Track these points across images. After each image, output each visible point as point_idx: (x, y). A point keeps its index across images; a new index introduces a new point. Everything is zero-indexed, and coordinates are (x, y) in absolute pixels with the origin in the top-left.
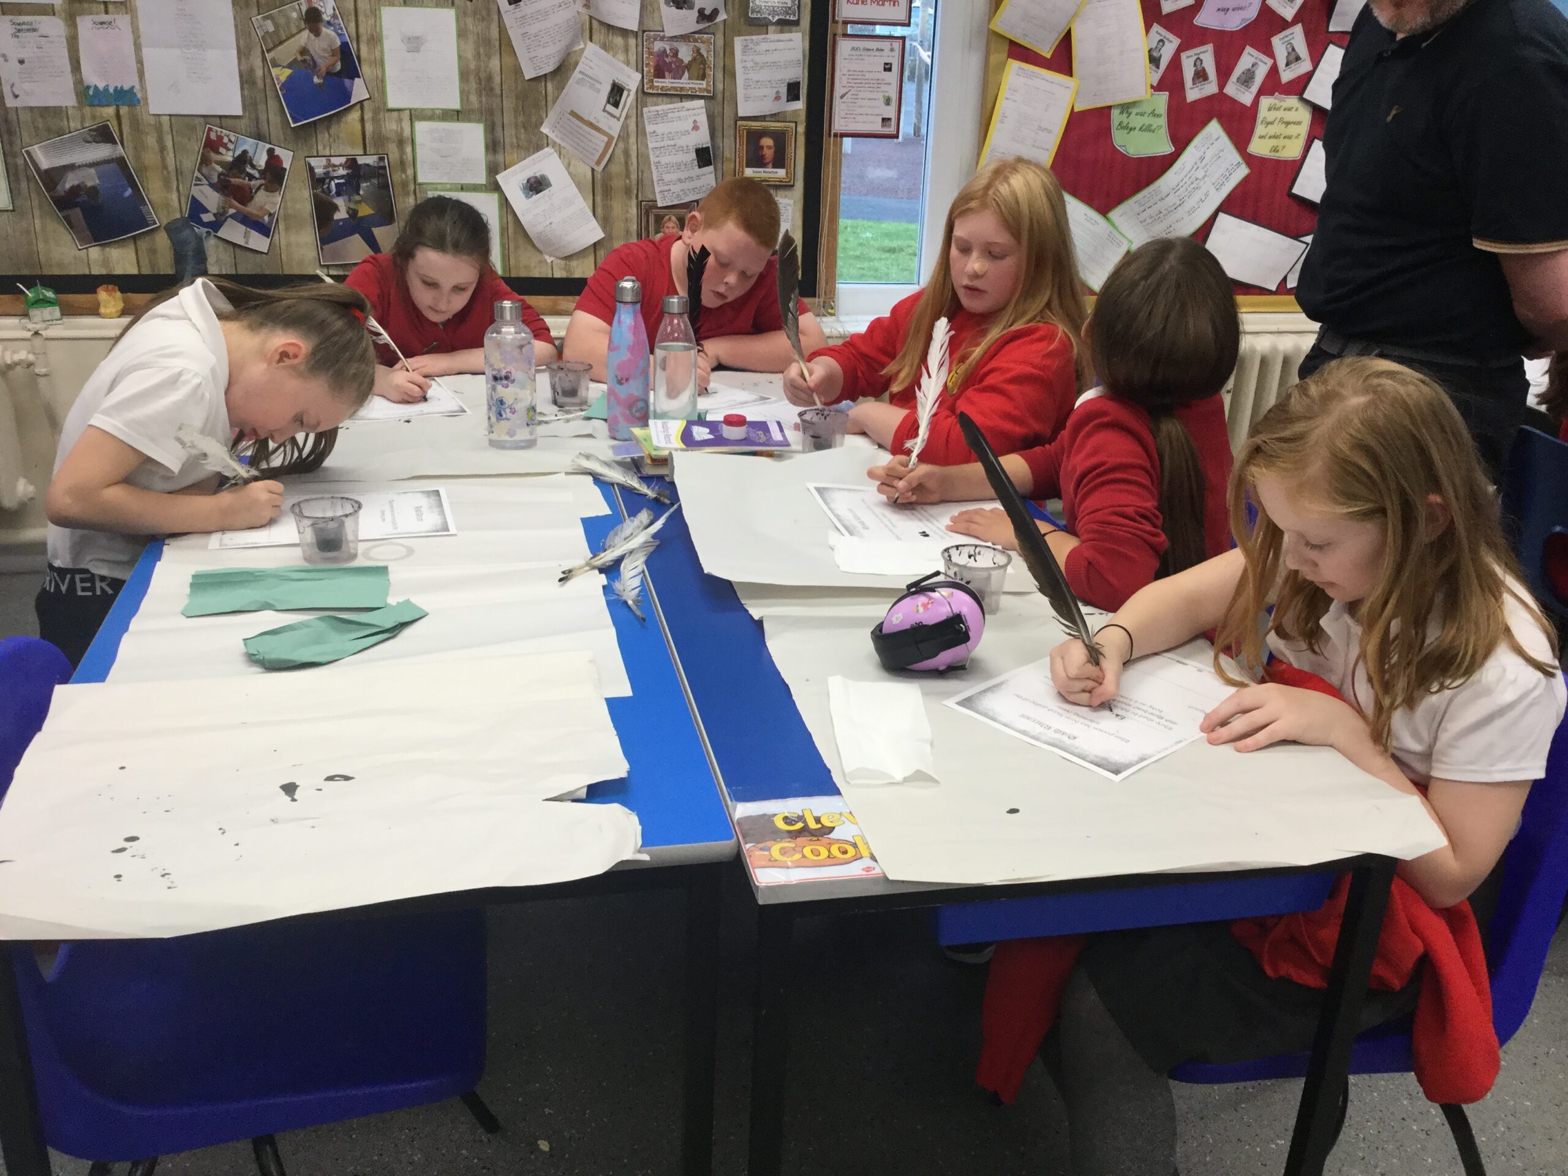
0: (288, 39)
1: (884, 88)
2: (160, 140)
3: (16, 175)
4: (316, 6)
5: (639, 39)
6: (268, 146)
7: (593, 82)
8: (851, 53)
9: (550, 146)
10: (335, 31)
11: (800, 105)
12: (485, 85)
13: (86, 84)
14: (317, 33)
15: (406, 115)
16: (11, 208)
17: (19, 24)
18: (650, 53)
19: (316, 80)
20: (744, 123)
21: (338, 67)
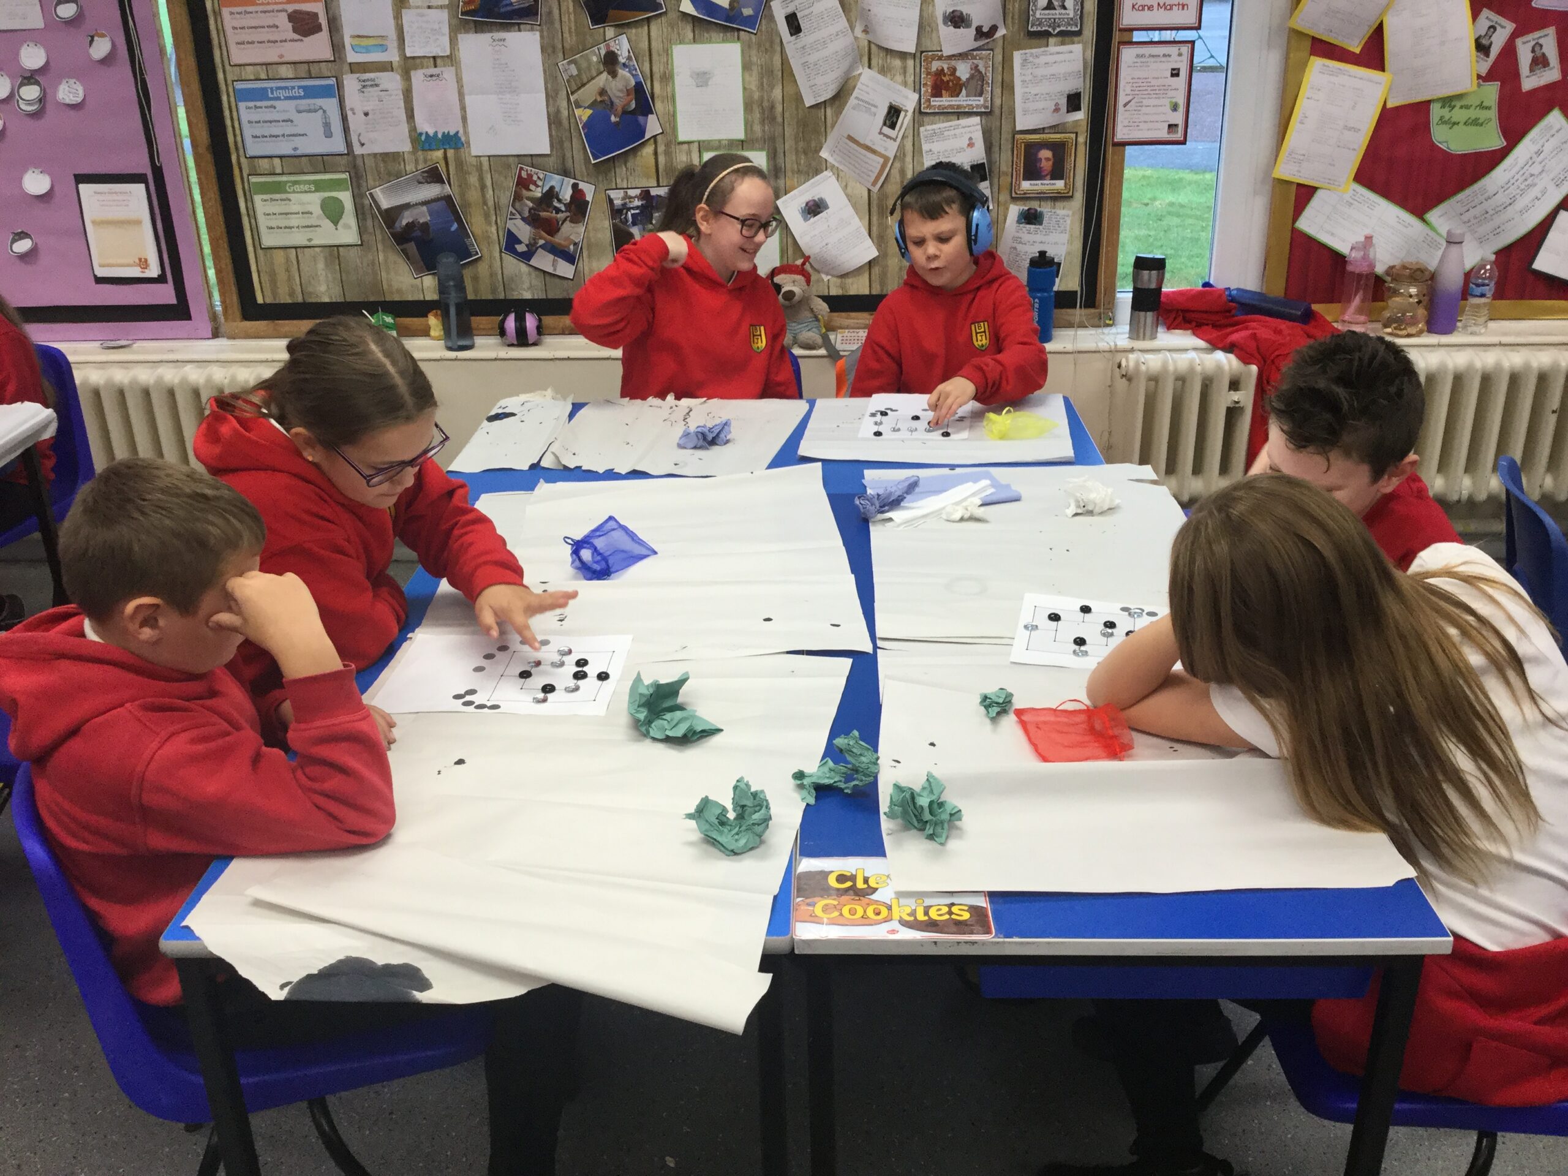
0: (589, 81)
1: (1171, 93)
2: (481, 179)
3: (363, 214)
4: (613, 49)
5: (918, 61)
6: (573, 181)
7: (868, 107)
8: (1136, 60)
9: (829, 170)
10: (630, 72)
11: (1080, 116)
12: (768, 115)
13: (419, 131)
14: (613, 74)
15: (695, 146)
16: (360, 243)
17: (364, 81)
18: (928, 74)
19: (613, 119)
20: (1022, 136)
21: (633, 105)
